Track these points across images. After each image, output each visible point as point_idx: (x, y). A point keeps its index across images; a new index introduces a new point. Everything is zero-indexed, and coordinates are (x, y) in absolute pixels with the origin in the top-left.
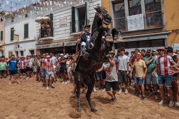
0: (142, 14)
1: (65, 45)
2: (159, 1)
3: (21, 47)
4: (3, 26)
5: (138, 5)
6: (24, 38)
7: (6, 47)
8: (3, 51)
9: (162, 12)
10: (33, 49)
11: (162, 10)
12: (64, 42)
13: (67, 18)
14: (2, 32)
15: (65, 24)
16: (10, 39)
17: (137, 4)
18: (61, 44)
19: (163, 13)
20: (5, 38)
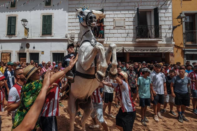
1: (126, 51)
3: (34, 48)
6: (42, 34)
10: (63, 51)
12: (124, 48)
13: (125, 20)
15: (123, 26)
18: (120, 50)
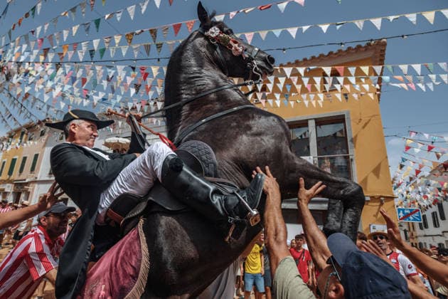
0: (311, 157)
2: (344, 136)
4: (42, 145)
5: (303, 137)
7: (36, 185)
8: (29, 192)
9: (351, 157)
11: (350, 154)
14: (36, 156)
16: (48, 172)
17: (301, 136)
19: (352, 160)
20: (39, 168)
